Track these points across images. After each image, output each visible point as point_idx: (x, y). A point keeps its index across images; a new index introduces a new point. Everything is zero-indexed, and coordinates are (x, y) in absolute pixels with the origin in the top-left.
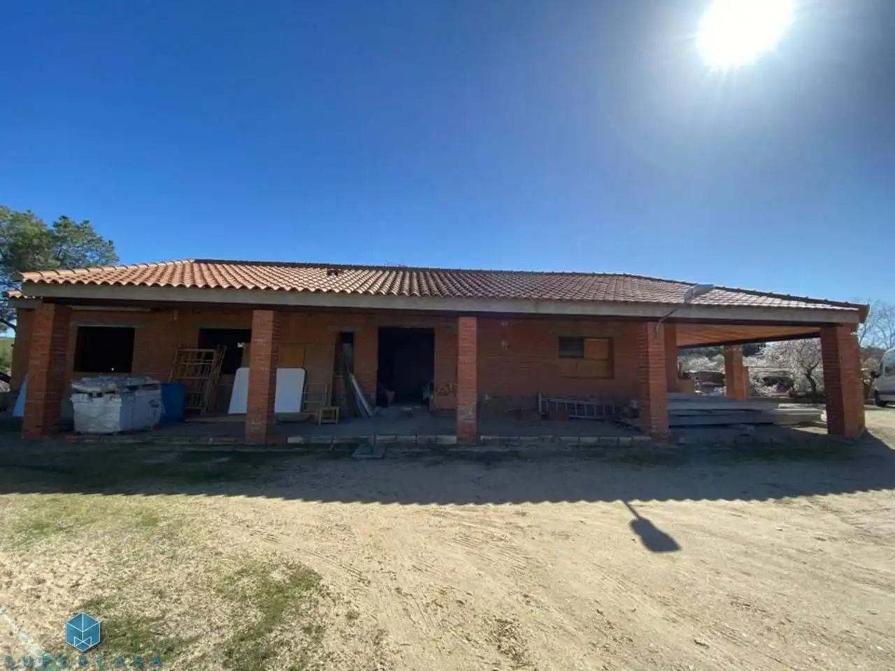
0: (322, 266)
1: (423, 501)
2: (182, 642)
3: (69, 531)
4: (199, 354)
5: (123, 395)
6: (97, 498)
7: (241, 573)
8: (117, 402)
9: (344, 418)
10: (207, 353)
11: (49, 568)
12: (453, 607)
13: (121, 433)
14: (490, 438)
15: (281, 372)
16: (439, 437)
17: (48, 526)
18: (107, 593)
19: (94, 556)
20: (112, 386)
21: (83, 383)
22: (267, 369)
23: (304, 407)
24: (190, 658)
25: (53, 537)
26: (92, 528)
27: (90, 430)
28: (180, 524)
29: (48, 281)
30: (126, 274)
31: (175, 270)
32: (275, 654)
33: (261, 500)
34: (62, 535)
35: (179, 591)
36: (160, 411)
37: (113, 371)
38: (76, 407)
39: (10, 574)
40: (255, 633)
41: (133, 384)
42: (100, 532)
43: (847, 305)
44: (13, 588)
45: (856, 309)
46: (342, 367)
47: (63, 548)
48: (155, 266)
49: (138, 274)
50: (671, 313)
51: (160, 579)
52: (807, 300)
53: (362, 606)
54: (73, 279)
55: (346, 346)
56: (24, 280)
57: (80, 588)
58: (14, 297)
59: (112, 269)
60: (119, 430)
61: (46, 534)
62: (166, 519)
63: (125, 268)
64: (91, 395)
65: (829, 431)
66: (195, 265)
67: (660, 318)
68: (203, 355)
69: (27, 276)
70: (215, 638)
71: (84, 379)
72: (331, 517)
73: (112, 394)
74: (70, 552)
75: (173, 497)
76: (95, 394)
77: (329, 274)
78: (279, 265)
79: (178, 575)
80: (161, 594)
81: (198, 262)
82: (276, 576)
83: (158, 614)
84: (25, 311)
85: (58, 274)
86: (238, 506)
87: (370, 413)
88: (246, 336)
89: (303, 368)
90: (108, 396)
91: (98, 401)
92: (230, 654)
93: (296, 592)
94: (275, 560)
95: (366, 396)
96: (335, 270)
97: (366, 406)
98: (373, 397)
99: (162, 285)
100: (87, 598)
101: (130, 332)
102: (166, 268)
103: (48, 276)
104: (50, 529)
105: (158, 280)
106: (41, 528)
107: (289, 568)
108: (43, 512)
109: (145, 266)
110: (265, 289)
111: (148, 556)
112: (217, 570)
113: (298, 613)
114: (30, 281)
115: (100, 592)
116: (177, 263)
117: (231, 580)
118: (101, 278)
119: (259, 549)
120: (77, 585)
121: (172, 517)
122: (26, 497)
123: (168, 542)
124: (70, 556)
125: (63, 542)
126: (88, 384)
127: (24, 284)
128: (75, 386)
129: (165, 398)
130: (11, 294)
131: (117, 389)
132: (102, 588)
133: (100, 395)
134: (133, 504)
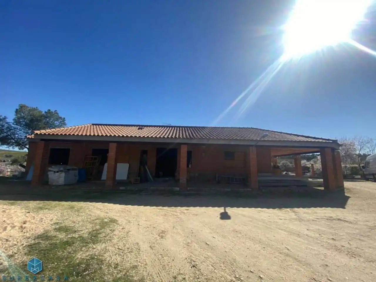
0: (137, 126)
1: (157, 206)
2: (78, 231)
3: (49, 209)
4: (92, 158)
5: (65, 172)
6: (57, 202)
7: (96, 219)
8: (63, 174)
9: (142, 181)
10: (95, 158)
11: (45, 216)
12: (152, 228)
13: (65, 185)
14: (191, 188)
15: (119, 165)
16: (173, 188)
17: (43, 208)
18: (60, 221)
19: (57, 214)
20: (62, 169)
21: (52, 168)
22: (114, 163)
23: (128, 177)
24: (80, 233)
25: (45, 210)
26: (56, 209)
27: (54, 184)
28: (81, 208)
29: (43, 134)
30: (68, 130)
31: (85, 128)
32: (101, 234)
33: (106, 204)
34: (47, 210)
35: (79, 222)
36: (77, 178)
37: (61, 164)
38: (49, 176)
39: (34, 217)
40: (97, 230)
41: (69, 168)
42: (58, 209)
43: (329, 140)
44: (35, 220)
45: (331, 141)
46: (143, 163)
47: (48, 212)
48: (78, 127)
49: (72, 130)
50: (257, 143)
51: (75, 219)
52: (314, 138)
53: (127, 227)
54: (51, 133)
55: (145, 156)
56: (35, 133)
57: (53, 220)
58: (29, 138)
59: (63, 128)
60: (63, 184)
61: (42, 210)
62: (77, 207)
63: (68, 128)
64: (55, 172)
65: (324, 188)
66: (92, 126)
67: (254, 145)
68: (93, 158)
69: (36, 132)
70: (87, 231)
71: (53, 167)
72: (126, 209)
73: (61, 172)
74: (50, 213)
75: (80, 202)
76: (56, 172)
77: (139, 129)
78: (122, 125)
79: (79, 219)
80: (74, 222)
81: (93, 125)
82: (106, 220)
83: (73, 226)
84: (32, 143)
85: (46, 131)
86: (99, 205)
87: (152, 180)
88: (107, 151)
89: (128, 163)
90: (60, 172)
91: (57, 174)
92: (90, 233)
93: (110, 223)
94: (106, 217)
95: (151, 174)
96: (141, 127)
97: (151, 178)
98: (154, 174)
99: (80, 135)
100: (55, 222)
101: (68, 150)
102: (82, 127)
103: (43, 132)
104: (43, 209)
105: (79, 133)
106: (41, 208)
107: (109, 219)
108: (41, 205)
109: (74, 127)
110: (114, 136)
111: (71, 215)
112: (90, 219)
113: (109, 227)
114: (37, 134)
115: (58, 221)
116: (85, 125)
117: (93, 220)
118: (60, 132)
119: (102, 215)
120: (52, 219)
121: (79, 207)
122: (35, 202)
123: (77, 212)
124: (50, 214)
125: (47, 212)
126: (54, 168)
127: (35, 134)
128: (50, 169)
129: (79, 174)
130: (28, 136)
131: (63, 170)
132: (59, 220)
133: (58, 172)
134: (68, 204)
